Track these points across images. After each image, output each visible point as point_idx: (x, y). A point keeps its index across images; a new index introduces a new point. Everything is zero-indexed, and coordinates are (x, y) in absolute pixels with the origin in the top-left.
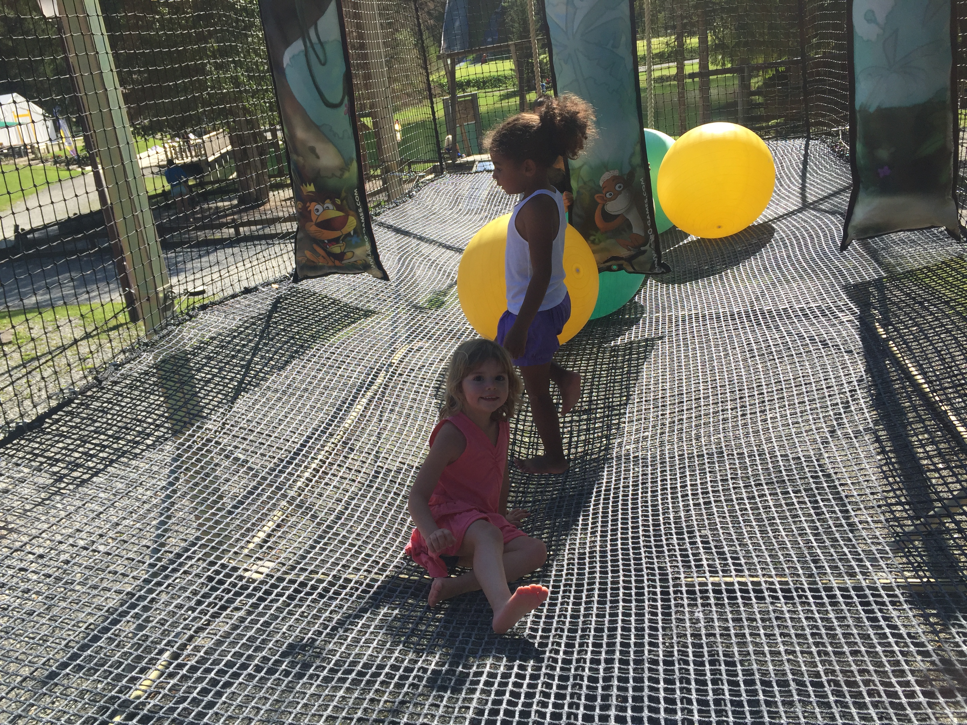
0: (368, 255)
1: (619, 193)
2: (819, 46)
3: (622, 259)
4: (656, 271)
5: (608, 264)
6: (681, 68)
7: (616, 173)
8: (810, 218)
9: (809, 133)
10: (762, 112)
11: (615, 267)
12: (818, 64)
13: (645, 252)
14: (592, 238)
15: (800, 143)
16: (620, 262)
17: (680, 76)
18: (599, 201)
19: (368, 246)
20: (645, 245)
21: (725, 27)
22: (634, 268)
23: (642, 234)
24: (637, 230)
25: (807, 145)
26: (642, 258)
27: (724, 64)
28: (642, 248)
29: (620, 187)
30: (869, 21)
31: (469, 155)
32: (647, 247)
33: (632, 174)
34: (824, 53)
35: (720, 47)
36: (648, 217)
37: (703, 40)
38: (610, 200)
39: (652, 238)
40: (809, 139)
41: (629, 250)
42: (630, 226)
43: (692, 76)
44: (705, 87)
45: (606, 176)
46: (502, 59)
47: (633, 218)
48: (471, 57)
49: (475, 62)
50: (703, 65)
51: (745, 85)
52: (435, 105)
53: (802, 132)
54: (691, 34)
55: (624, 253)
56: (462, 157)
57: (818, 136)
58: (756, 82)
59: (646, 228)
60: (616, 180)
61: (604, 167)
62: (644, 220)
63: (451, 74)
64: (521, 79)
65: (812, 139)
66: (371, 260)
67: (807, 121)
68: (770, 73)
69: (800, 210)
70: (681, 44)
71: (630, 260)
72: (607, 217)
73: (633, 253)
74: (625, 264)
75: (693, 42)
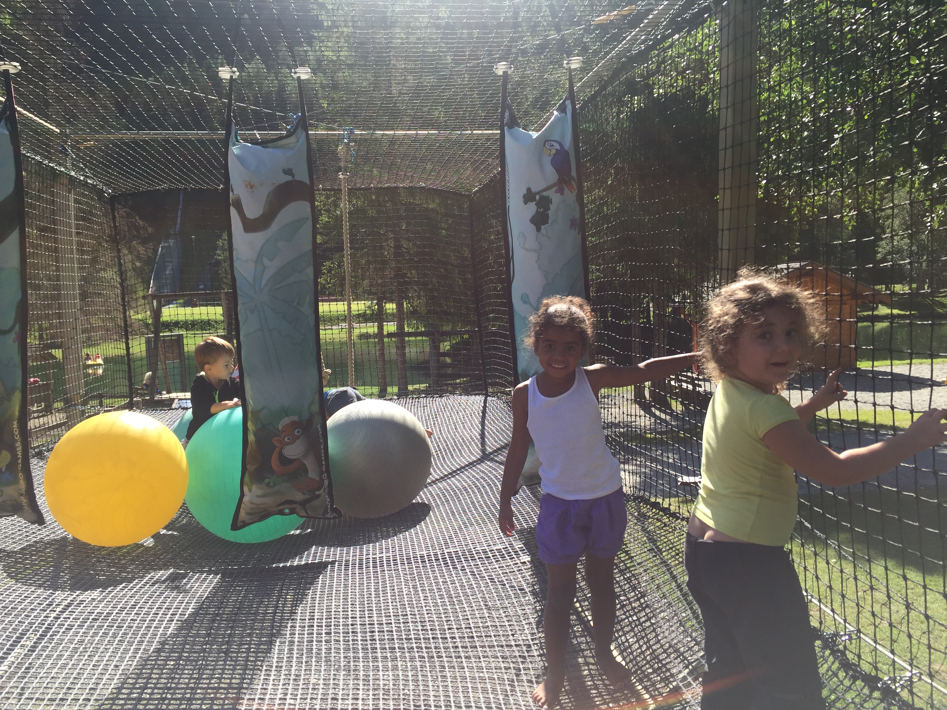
0: (22, 495)
1: (298, 438)
2: (495, 319)
3: (296, 502)
4: (329, 516)
5: (281, 508)
6: (381, 328)
7: (295, 418)
8: (487, 469)
9: (487, 391)
10: (450, 371)
11: (287, 511)
12: (494, 334)
13: (319, 496)
14: (267, 481)
15: (479, 399)
16: (293, 506)
17: (380, 335)
18: (277, 444)
19: (22, 484)
20: (319, 489)
21: (419, 298)
22: (307, 513)
23: (317, 479)
24: (312, 474)
25: (485, 401)
26: (316, 502)
27: (418, 328)
28: (317, 493)
29: (298, 432)
30: (525, 302)
31: (169, 392)
32: (321, 492)
33: (310, 421)
34: (499, 326)
35: (414, 314)
36: (324, 463)
37: (400, 306)
38: (288, 444)
39: (326, 482)
40: (487, 395)
41: (304, 494)
42: (306, 471)
43: (390, 335)
44: (401, 347)
45: (286, 421)
46: (214, 305)
47: (310, 463)
48: (181, 301)
49: (185, 305)
50: (400, 327)
51: (435, 347)
52: (130, 342)
53: (481, 390)
54: (391, 301)
55: (299, 497)
56: (161, 394)
57: (494, 395)
58: (445, 346)
59: (321, 473)
60: (294, 425)
61: (285, 412)
62: (320, 465)
63: (157, 314)
64: (229, 324)
65: (490, 396)
66: (24, 500)
67: (485, 382)
68: (458, 339)
69: (480, 461)
70: (381, 308)
71: (304, 504)
72: (284, 461)
73: (307, 497)
74: (298, 507)
75: (390, 307)
